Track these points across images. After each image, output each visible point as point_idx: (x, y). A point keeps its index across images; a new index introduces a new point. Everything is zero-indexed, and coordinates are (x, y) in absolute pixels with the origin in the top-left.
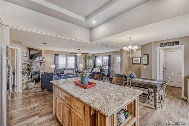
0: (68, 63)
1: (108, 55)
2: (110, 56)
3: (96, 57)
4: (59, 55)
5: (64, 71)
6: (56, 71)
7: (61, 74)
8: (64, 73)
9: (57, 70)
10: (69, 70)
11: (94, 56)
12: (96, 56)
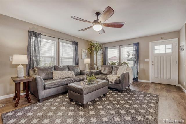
0: (61, 55)
1: (134, 44)
2: (137, 45)
3: (106, 48)
4: (40, 34)
5: (54, 71)
6: (31, 72)
7: (44, 79)
8: (55, 77)
9: (34, 71)
10: (63, 69)
11: (104, 46)
12: (106, 46)
